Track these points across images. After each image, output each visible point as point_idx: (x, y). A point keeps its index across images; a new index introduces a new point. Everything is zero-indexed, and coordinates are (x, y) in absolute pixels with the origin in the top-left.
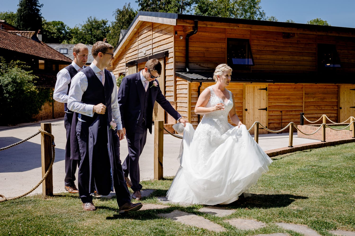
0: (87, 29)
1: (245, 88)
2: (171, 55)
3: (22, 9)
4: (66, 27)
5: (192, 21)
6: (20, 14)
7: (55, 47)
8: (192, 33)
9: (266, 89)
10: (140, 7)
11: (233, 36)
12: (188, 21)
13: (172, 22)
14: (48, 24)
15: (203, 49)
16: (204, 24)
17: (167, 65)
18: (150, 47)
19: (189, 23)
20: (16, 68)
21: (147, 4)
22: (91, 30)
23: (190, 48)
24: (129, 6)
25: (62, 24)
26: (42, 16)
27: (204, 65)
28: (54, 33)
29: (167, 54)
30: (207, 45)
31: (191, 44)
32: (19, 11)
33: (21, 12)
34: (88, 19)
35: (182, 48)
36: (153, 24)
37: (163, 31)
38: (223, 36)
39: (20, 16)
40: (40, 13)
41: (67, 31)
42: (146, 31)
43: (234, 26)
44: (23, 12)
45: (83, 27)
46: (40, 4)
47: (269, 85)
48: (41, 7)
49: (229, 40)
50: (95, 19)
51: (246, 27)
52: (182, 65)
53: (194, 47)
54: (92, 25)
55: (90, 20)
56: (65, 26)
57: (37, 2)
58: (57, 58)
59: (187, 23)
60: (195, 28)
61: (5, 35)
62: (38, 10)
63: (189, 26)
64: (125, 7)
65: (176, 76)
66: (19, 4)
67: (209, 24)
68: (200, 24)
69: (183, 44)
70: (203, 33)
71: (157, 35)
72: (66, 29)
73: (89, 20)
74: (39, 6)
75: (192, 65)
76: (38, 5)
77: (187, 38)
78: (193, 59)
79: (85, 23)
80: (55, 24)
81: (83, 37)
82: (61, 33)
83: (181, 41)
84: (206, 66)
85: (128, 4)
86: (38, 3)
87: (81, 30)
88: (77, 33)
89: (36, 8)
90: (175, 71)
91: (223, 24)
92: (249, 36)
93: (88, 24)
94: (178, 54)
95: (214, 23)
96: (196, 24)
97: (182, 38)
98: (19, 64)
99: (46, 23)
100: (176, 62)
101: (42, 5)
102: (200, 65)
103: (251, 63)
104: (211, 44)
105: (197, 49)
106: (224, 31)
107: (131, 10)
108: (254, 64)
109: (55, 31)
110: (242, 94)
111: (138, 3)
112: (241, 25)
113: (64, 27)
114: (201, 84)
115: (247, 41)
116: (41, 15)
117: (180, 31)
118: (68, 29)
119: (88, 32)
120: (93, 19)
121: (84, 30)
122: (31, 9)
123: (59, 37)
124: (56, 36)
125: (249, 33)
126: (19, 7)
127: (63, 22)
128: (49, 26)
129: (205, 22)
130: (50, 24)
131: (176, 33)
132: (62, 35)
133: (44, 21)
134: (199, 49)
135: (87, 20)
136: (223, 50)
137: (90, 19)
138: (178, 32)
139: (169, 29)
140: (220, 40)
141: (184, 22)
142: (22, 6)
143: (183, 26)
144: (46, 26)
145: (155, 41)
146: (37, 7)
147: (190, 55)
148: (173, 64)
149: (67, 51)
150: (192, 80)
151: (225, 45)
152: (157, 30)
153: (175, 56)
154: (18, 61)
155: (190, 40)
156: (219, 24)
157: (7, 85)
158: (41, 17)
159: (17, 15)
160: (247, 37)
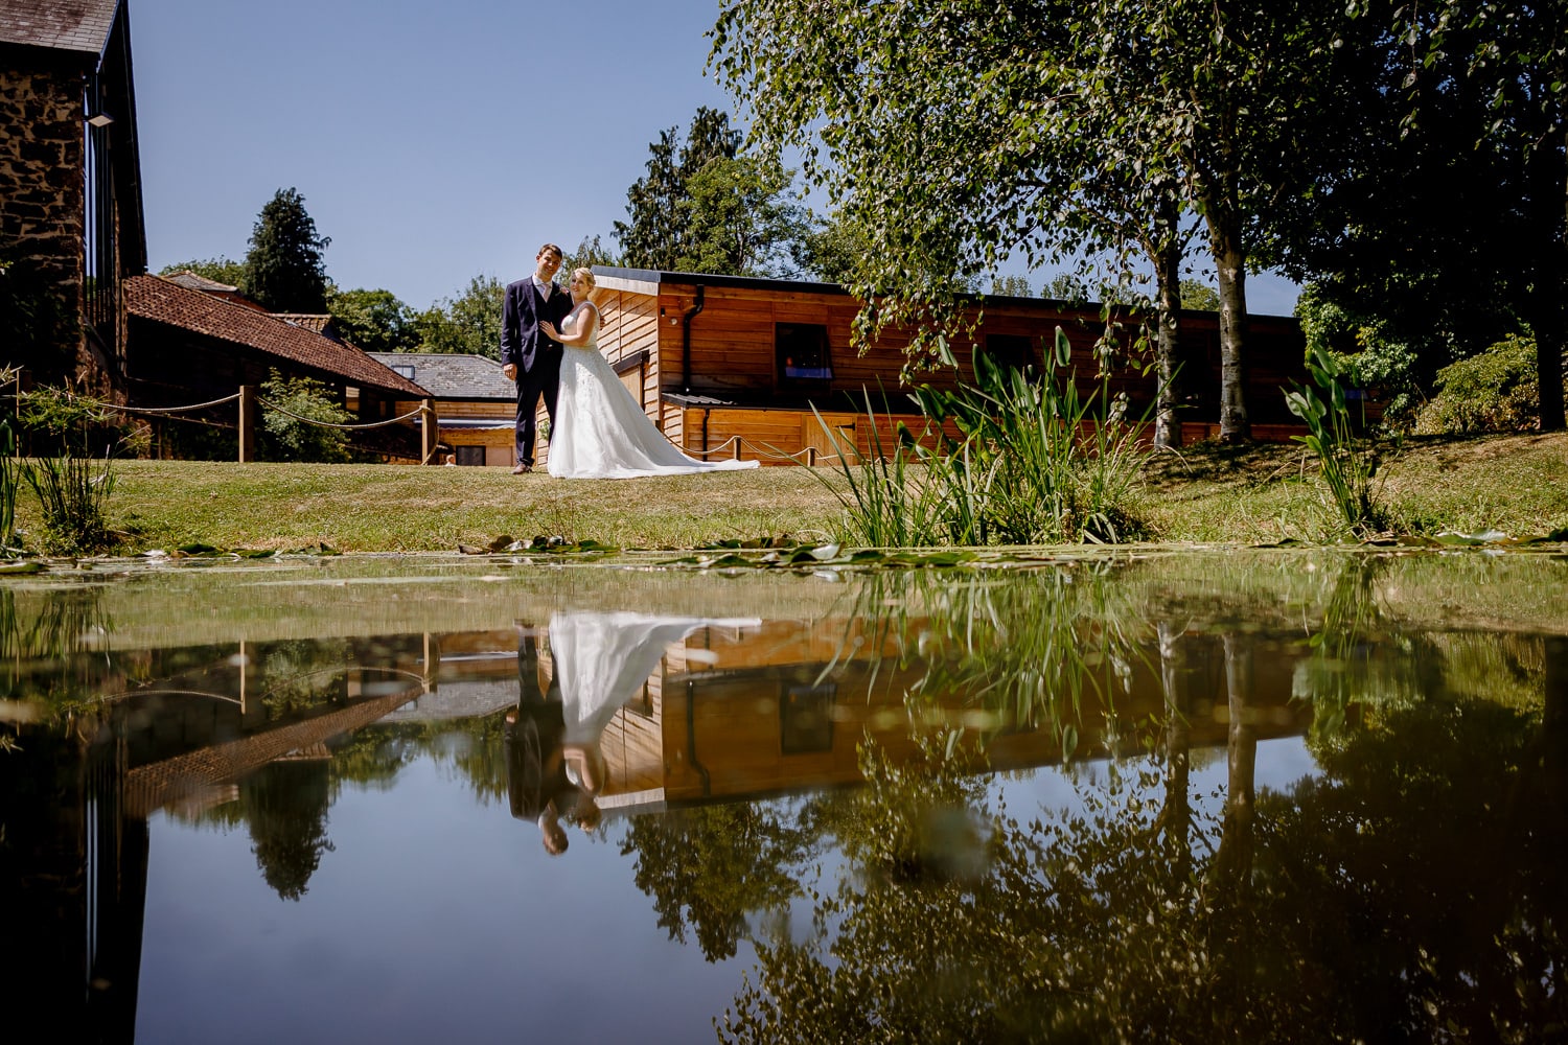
0: (468, 314)
1: (806, 423)
2: (654, 358)
3: (261, 254)
4: (400, 310)
5: (693, 288)
6: (257, 269)
7: (382, 358)
8: (693, 312)
9: (852, 427)
10: (625, 248)
11: (789, 318)
12: (684, 287)
13: (650, 288)
14: (343, 299)
15: (722, 346)
16: (718, 293)
17: (647, 381)
18: (616, 345)
19: (686, 291)
20: (304, 394)
21: (645, 241)
22: (481, 316)
23: (694, 344)
24: (596, 244)
25: (389, 299)
26: (327, 272)
27: (725, 380)
28: (363, 328)
29: (645, 356)
30: (733, 337)
31: (694, 335)
32: (255, 258)
33: (260, 260)
34: (474, 282)
35: (675, 343)
36: (621, 293)
37: (640, 309)
38: (767, 318)
39: (259, 275)
40: (319, 266)
41: (406, 320)
42: (608, 310)
43: (783, 297)
44: (266, 261)
45: (456, 307)
46: (321, 238)
47: (859, 418)
48: (322, 247)
49: (781, 327)
50: (493, 284)
51: (811, 300)
52: (676, 378)
53: (702, 343)
54: (487, 302)
55: (480, 286)
56: (400, 304)
57: (312, 232)
58: (391, 384)
59: (681, 290)
60: (699, 300)
61: (260, 321)
62: (314, 257)
63: (688, 297)
64: (582, 247)
65: (663, 401)
66: (252, 236)
67: (729, 293)
68: (710, 294)
69: (679, 334)
70: (722, 313)
71: (629, 317)
72: (402, 315)
73: (475, 287)
74: (316, 244)
75: (697, 380)
76: (315, 240)
77: (687, 322)
78: (701, 366)
79: (464, 295)
80: (363, 298)
81: (456, 338)
82: (385, 328)
83: (675, 328)
84: (731, 381)
85: (592, 238)
86: (316, 235)
87: (450, 319)
88: (436, 325)
89: (306, 251)
90: (661, 391)
91: (759, 292)
92: (825, 319)
93: (472, 301)
94: (666, 355)
95: (740, 291)
96: (700, 292)
97: (674, 322)
98: (311, 387)
99: (336, 296)
100: (662, 372)
101: (327, 241)
102: (715, 380)
103: (829, 376)
104: (740, 335)
105: (708, 345)
106: (769, 308)
107: (603, 257)
108: (834, 379)
109: (367, 322)
110: (800, 437)
111: (619, 239)
112: (799, 295)
113: (396, 310)
114: (708, 412)
115: (823, 328)
116: (322, 269)
117: (673, 307)
118: (406, 316)
119: (472, 323)
120: (488, 282)
121: (459, 317)
122: (291, 253)
123: (379, 337)
124: (369, 337)
125: (826, 313)
126: (253, 246)
127: (392, 292)
128: (347, 305)
129: (721, 289)
130: (350, 300)
131: (662, 311)
132: (387, 334)
133: (330, 290)
134: (715, 345)
135: (471, 286)
136: (767, 347)
137: (479, 282)
138: (667, 311)
139: (649, 304)
140: (760, 327)
141: (675, 288)
142: (262, 245)
143: (678, 298)
144: (336, 304)
145: (625, 330)
146: (311, 248)
147: (694, 358)
148: (657, 376)
149: (414, 372)
150: (689, 405)
151: (770, 338)
152: (628, 307)
153: (661, 360)
154: (308, 380)
155: (693, 327)
156: (751, 292)
157: (285, 433)
158: (324, 278)
159: (248, 270)
160: (822, 320)
